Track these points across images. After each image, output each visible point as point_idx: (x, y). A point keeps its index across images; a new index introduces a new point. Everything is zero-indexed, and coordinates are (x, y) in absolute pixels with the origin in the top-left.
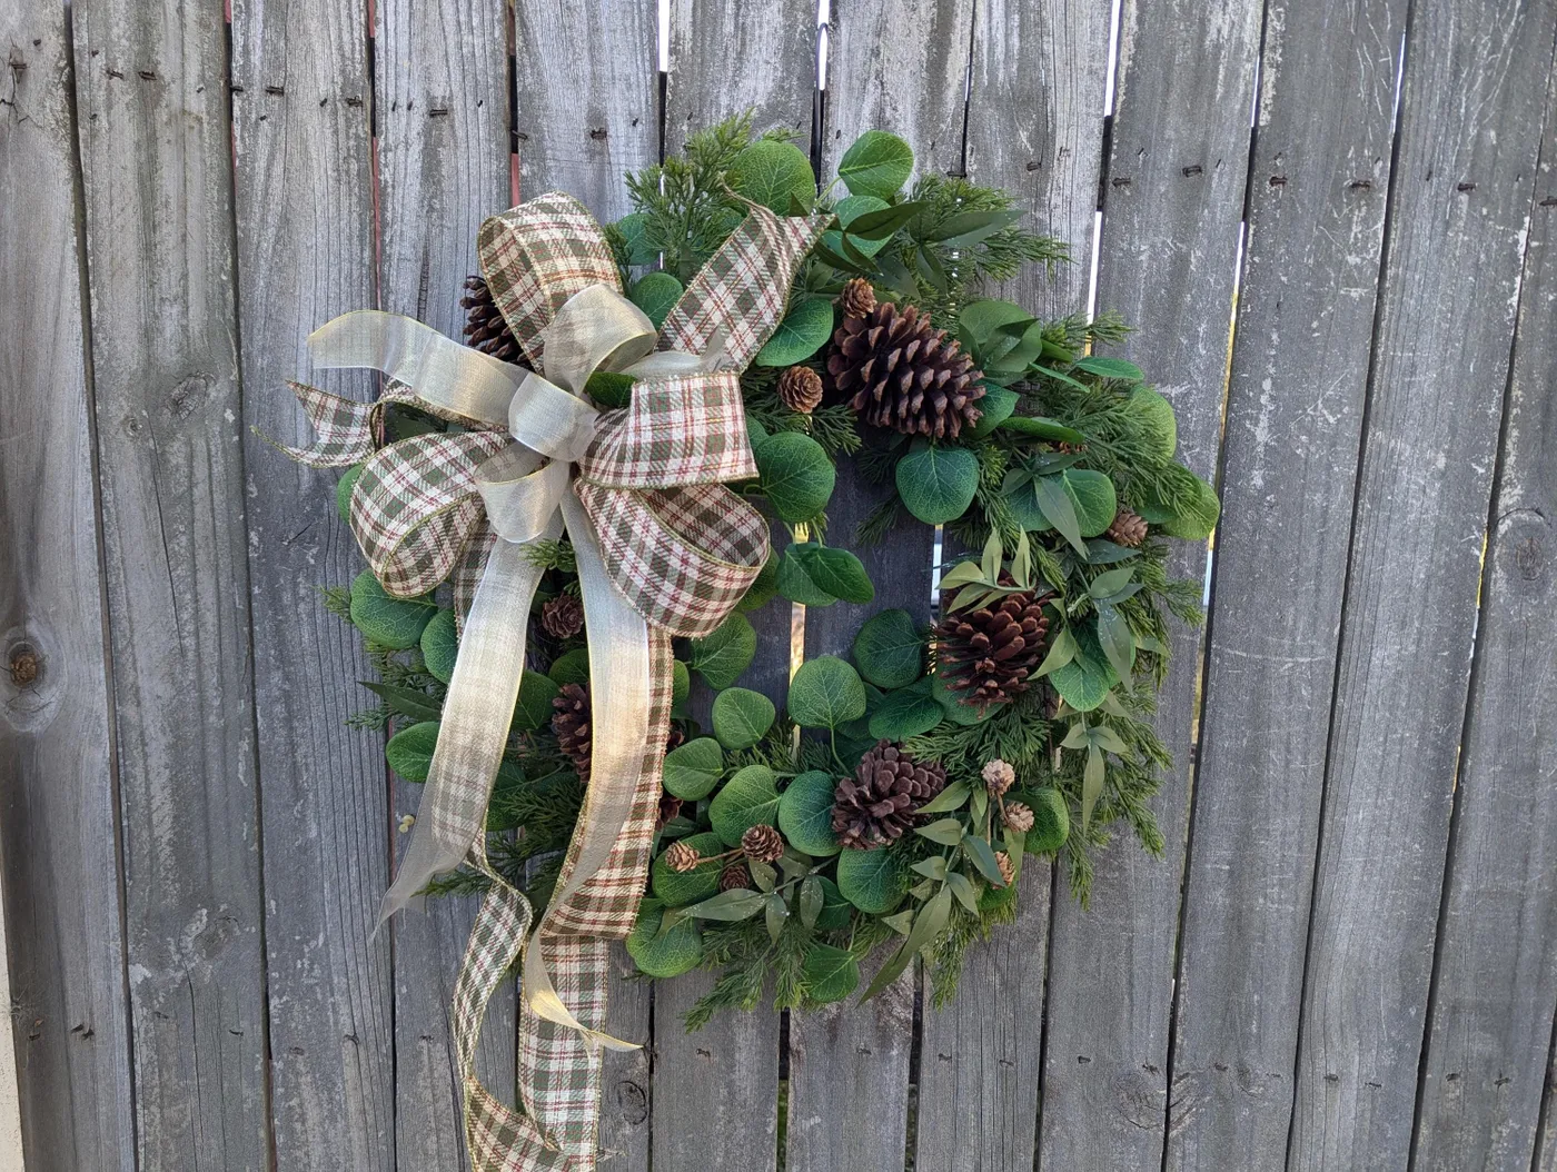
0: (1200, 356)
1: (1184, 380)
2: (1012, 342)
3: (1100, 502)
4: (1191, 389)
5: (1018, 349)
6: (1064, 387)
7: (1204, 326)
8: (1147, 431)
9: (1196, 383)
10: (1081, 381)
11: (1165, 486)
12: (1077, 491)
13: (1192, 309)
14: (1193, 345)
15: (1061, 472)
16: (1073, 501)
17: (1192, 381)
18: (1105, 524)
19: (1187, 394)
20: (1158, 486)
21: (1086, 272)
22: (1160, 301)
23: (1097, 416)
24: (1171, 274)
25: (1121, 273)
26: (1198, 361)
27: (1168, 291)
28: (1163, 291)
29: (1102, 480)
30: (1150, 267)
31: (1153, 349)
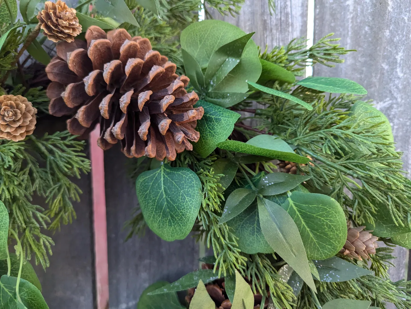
0: (399, 78)
1: (386, 97)
2: (232, 63)
3: (330, 227)
4: (392, 104)
5: (238, 70)
6: (287, 106)
7: (400, 54)
8: (379, 150)
9: (396, 99)
10: (304, 99)
11: (397, 206)
12: (304, 216)
13: (391, 41)
14: (393, 69)
15: (285, 193)
16: (299, 225)
17: (393, 97)
18: (335, 248)
19: (390, 108)
20: (391, 206)
21: (304, 15)
22: (365, 36)
23: (322, 133)
24: (373, 14)
25: (333, 15)
26: (397, 82)
27: (371, 28)
28: (367, 28)
29: (330, 205)
30: (355, 9)
31: (361, 73)
